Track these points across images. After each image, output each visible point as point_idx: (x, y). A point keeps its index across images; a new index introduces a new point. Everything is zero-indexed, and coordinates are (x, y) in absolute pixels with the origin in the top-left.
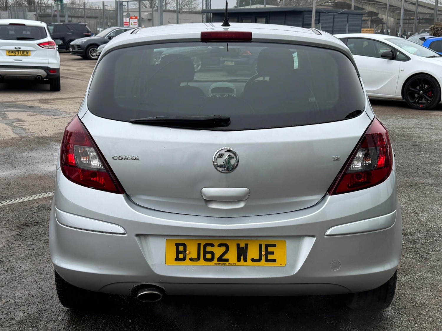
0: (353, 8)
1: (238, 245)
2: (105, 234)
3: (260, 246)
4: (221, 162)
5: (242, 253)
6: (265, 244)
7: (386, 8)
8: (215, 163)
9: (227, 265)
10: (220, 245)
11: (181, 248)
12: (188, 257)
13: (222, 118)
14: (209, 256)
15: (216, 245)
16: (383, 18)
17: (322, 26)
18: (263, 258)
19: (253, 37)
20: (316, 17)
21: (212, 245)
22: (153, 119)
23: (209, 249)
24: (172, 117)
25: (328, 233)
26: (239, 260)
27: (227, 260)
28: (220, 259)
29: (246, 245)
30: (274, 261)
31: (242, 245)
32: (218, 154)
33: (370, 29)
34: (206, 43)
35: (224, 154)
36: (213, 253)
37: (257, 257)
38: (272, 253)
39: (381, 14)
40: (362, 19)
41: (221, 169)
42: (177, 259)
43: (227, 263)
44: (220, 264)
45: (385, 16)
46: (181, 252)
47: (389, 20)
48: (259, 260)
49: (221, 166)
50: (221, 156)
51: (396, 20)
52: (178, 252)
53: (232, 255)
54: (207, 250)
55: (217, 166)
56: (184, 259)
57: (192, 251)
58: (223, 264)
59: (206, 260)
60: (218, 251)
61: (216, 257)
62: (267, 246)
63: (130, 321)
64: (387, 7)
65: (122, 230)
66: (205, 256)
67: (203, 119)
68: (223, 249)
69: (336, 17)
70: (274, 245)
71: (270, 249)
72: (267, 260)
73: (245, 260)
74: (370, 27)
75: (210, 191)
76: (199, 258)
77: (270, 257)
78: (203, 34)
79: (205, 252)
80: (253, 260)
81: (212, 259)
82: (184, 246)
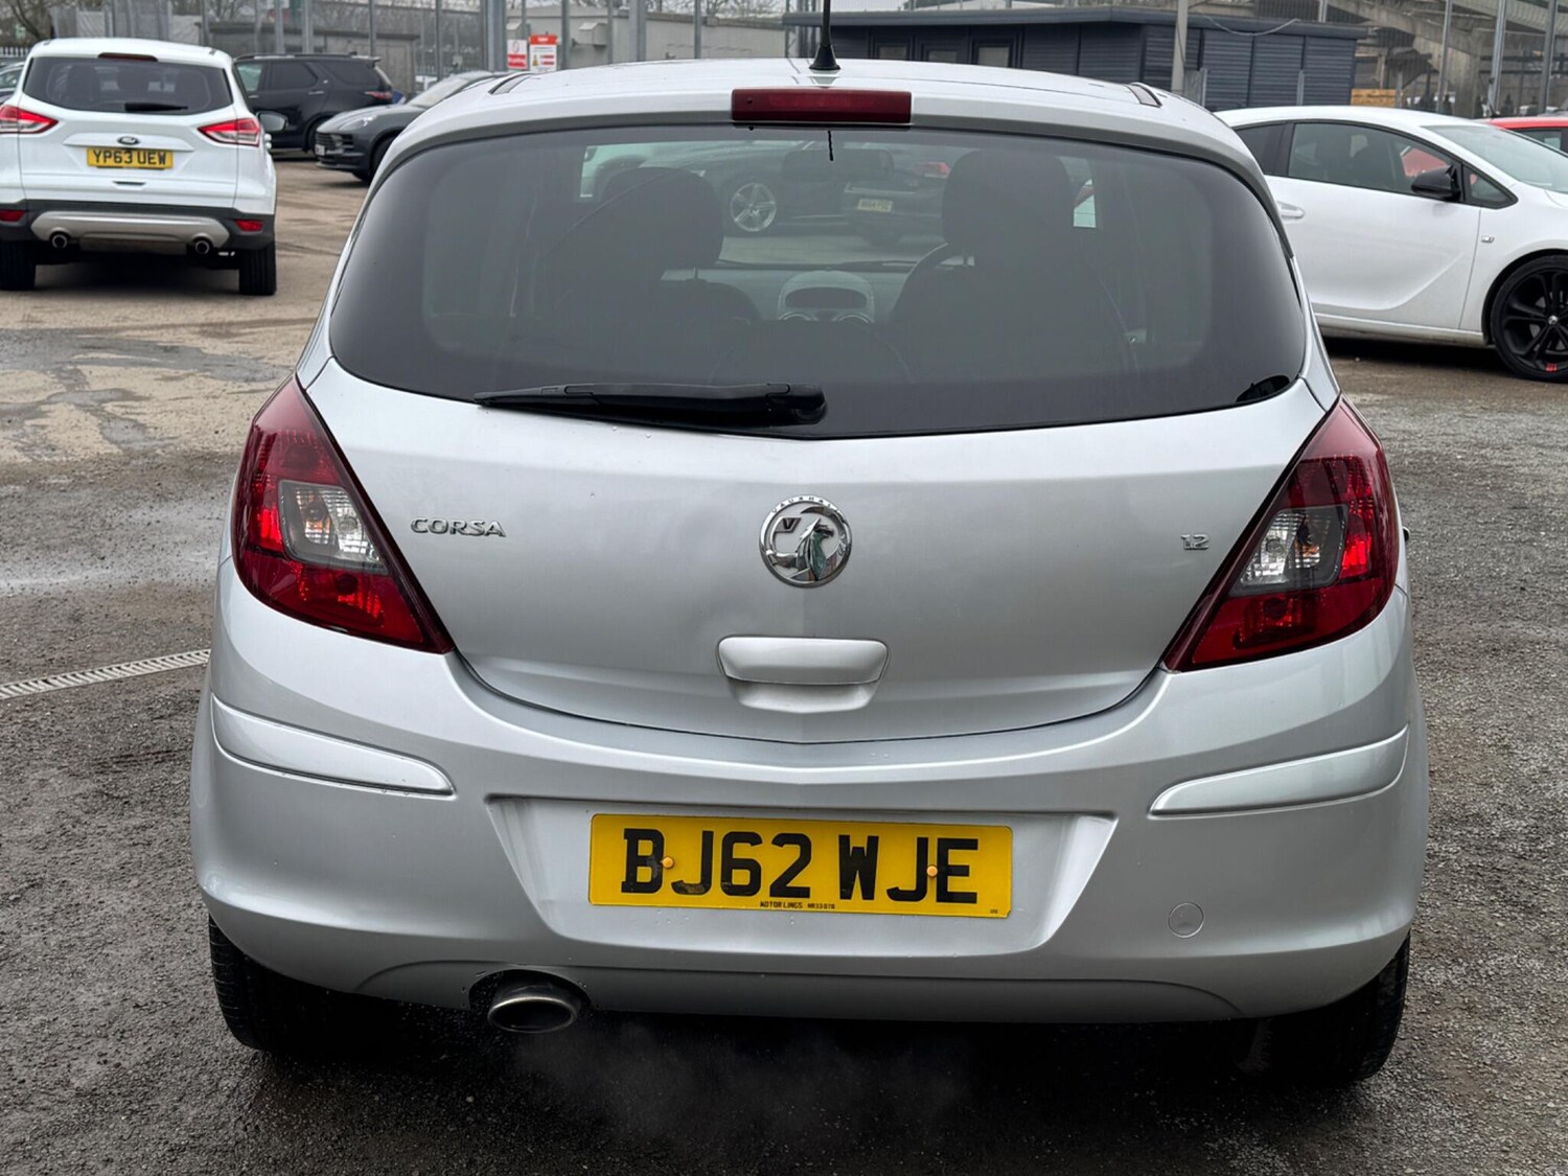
0: (1322, 17)
1: (844, 841)
2: (379, 791)
3: (922, 844)
4: (788, 546)
5: (858, 870)
6: (939, 839)
7: (1443, 16)
8: (769, 552)
9: (805, 908)
10: (781, 840)
11: (645, 848)
12: (668, 879)
13: (796, 393)
14: (741, 877)
15: (768, 837)
16: (1431, 51)
17: (1208, 79)
18: (932, 887)
19: (914, 110)
20: (1187, 44)
21: (754, 839)
22: (553, 392)
23: (741, 851)
24: (620, 388)
25: (1161, 803)
26: (846, 893)
27: (804, 892)
28: (781, 888)
29: (873, 842)
30: (970, 898)
31: (859, 841)
32: (780, 519)
33: (1384, 92)
34: (751, 129)
35: (799, 520)
36: (754, 869)
37: (909, 884)
38: (963, 871)
39: (1423, 40)
40: (1353, 56)
41: (788, 573)
42: (631, 885)
43: (805, 901)
44: (779, 904)
45: (1437, 45)
46: (644, 861)
47: (1452, 59)
48: (918, 894)
49: (789, 563)
50: (789, 525)
51: (1478, 59)
52: (634, 861)
53: (822, 875)
54: (734, 857)
56: (653, 886)
57: (683, 858)
58: (792, 905)
59: (731, 890)
60: (774, 861)
61: (768, 879)
62: (946, 845)
63: (470, 1099)
64: (1446, 13)
65: (438, 781)
66: (726, 876)
67: (729, 396)
68: (792, 853)
69: (1259, 45)
70: (972, 845)
71: (956, 857)
72: (944, 896)
73: (868, 894)
74: (1381, 84)
75: (750, 649)
76: (705, 884)
77: (955, 884)
78: (740, 97)
79: (730, 864)
80: (896, 894)
81: (752, 889)
82: (657, 838)
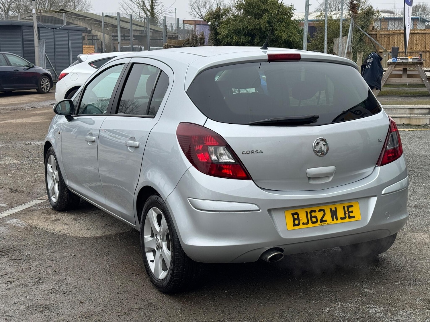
1: (331, 209)
2: (243, 212)
3: (344, 207)
4: (318, 148)
5: (334, 214)
6: (347, 206)
8: (315, 150)
10: (320, 211)
11: (296, 216)
12: (301, 222)
13: (316, 116)
14: (314, 220)
15: (317, 211)
18: (347, 216)
19: (302, 57)
21: (315, 211)
22: (268, 120)
23: (313, 214)
24: (282, 118)
25: (383, 192)
26: (333, 220)
27: (325, 221)
28: (322, 221)
29: (336, 208)
30: (354, 217)
31: (333, 209)
32: (316, 143)
33: (88, 46)
34: (269, 62)
35: (319, 143)
36: (316, 217)
37: (343, 216)
38: (352, 212)
39: (94, 31)
40: (82, 36)
41: (319, 154)
42: (295, 225)
43: (326, 223)
44: (322, 224)
46: (296, 219)
48: (345, 218)
49: (318, 152)
50: (318, 144)
51: (111, 36)
52: (294, 220)
53: (328, 217)
54: (312, 216)
55: (316, 152)
56: (299, 224)
57: (303, 218)
58: (324, 224)
59: (313, 223)
60: (319, 215)
61: (319, 219)
62: (348, 207)
65: (257, 208)
66: (311, 220)
67: (304, 118)
68: (322, 213)
69: (56, 32)
70: (352, 206)
71: (350, 209)
72: (350, 217)
73: (337, 219)
74: (87, 44)
75: (312, 171)
76: (308, 223)
77: (351, 215)
78: (269, 56)
79: (312, 217)
80: (342, 218)
81: (316, 222)
82: (297, 214)
